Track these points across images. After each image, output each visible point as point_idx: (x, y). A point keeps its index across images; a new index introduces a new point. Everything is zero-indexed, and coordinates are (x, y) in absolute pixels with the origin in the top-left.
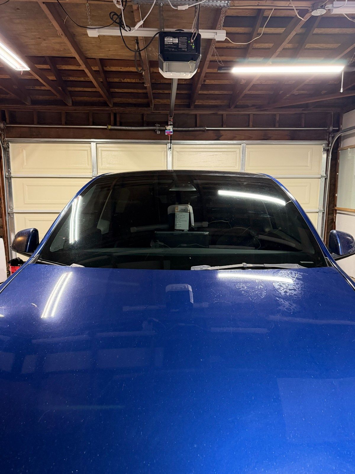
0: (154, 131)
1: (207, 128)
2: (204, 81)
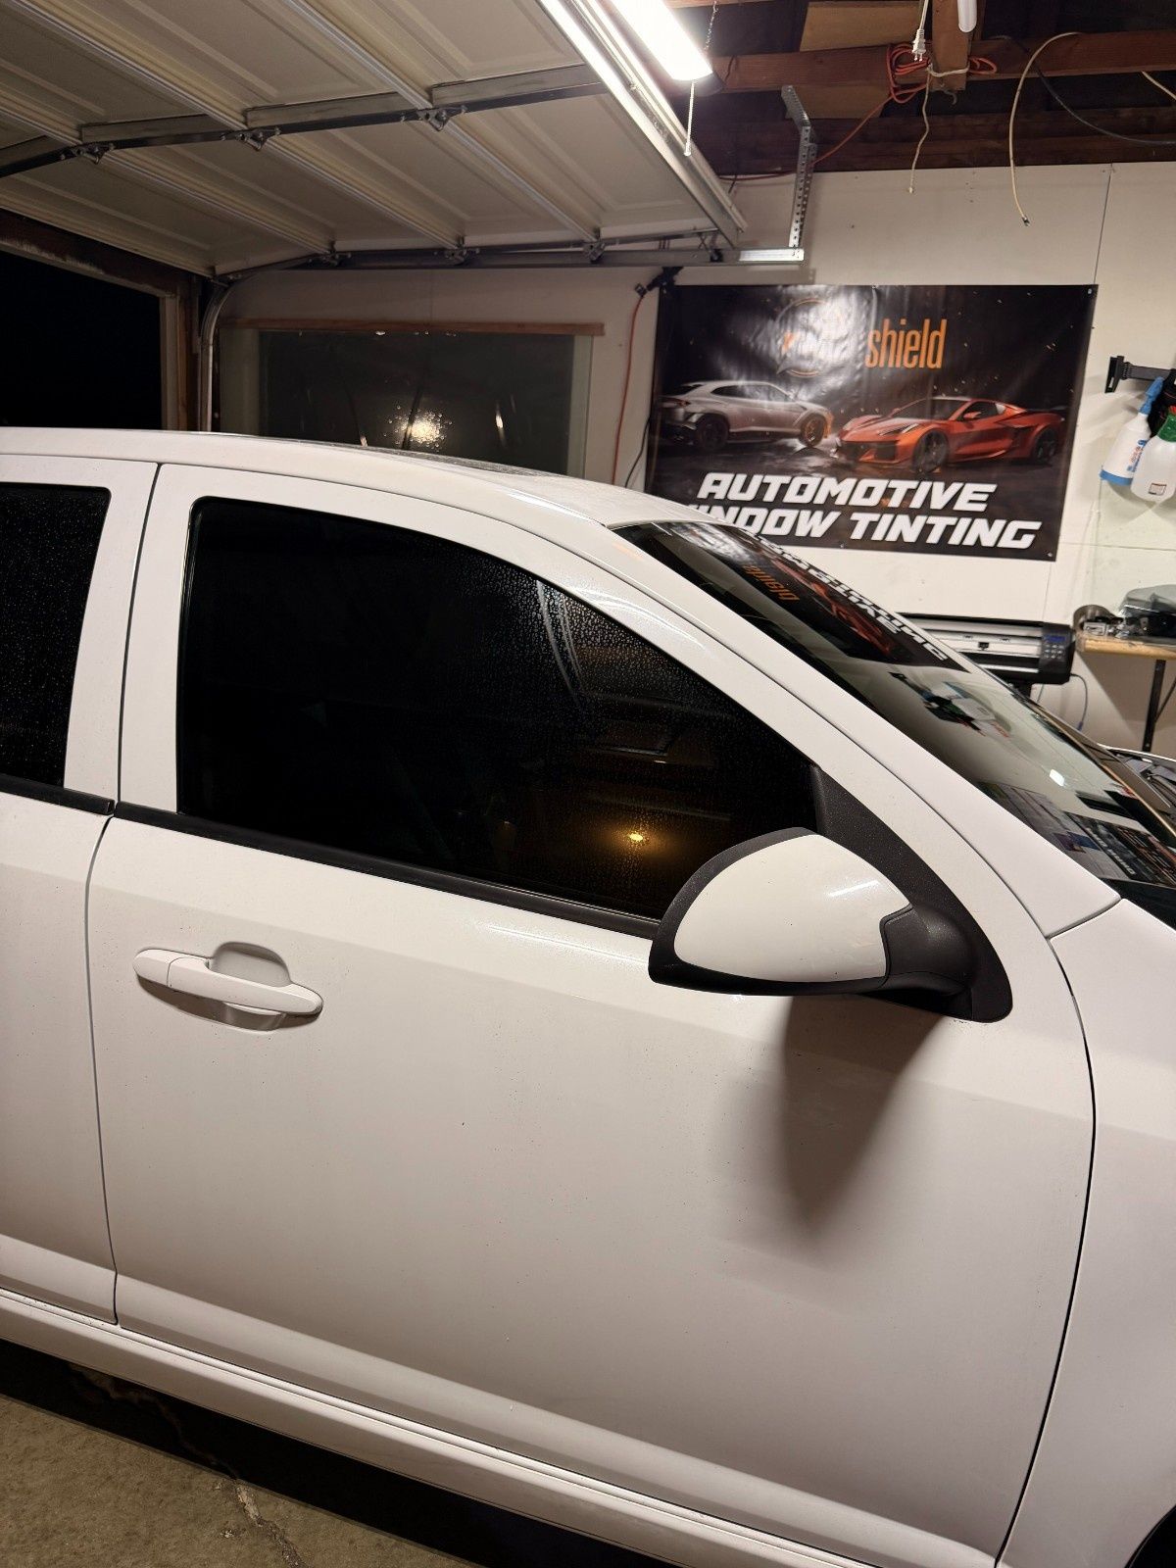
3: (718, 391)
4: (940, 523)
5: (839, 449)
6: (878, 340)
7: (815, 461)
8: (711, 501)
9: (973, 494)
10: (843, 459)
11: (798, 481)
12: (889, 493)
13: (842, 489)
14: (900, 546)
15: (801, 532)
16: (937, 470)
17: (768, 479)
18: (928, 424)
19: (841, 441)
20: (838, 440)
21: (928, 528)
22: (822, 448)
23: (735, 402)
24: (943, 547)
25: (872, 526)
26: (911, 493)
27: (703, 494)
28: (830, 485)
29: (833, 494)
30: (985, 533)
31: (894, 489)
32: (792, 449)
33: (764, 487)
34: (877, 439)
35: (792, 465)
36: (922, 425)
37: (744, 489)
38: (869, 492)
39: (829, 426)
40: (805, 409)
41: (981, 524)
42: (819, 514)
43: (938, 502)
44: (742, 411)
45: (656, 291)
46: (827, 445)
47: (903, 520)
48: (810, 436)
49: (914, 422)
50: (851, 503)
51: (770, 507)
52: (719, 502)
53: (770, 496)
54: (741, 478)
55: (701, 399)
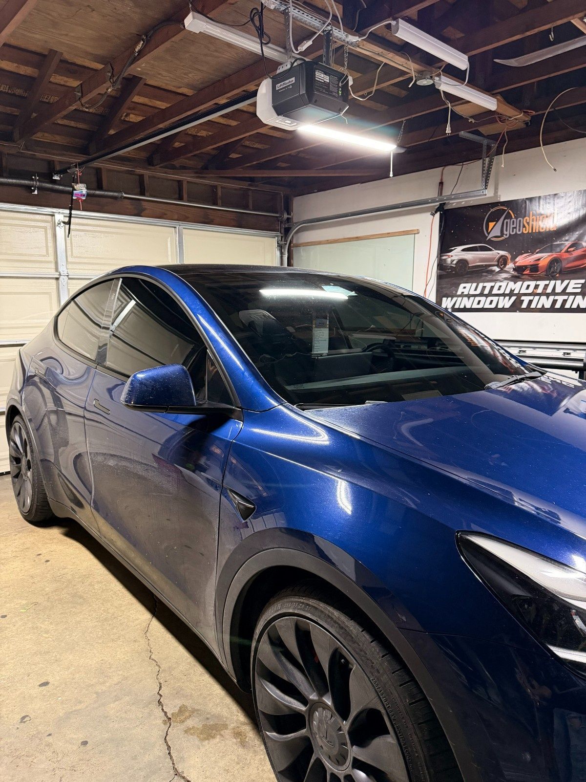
0: (29, 188)
1: (125, 195)
2: (128, 115)
3: (464, 250)
4: (560, 298)
5: (514, 269)
6: (528, 221)
7: (504, 275)
8: (462, 295)
9: (574, 284)
10: (516, 274)
11: (498, 284)
12: (537, 287)
13: (517, 287)
14: (543, 310)
15: (500, 306)
16: (558, 275)
17: (485, 284)
18: (552, 255)
19: (515, 266)
20: (513, 266)
21: (555, 302)
22: (507, 270)
23: (470, 254)
24: (563, 310)
25: (531, 302)
26: (546, 286)
27: (459, 293)
28: (511, 285)
29: (513, 289)
30: (581, 302)
31: (539, 285)
32: (494, 271)
33: (484, 287)
34: (531, 264)
35: (494, 278)
36: (549, 256)
37: (476, 290)
38: (528, 286)
39: (509, 260)
40: (499, 254)
41: (579, 298)
42: (507, 298)
43: (559, 289)
44: (473, 257)
45: (438, 214)
46: (509, 268)
47: (544, 298)
48: (502, 265)
49: (545, 255)
50: (520, 292)
51: (487, 296)
52: (466, 296)
53: (486, 292)
54: (474, 285)
55: (457, 254)
